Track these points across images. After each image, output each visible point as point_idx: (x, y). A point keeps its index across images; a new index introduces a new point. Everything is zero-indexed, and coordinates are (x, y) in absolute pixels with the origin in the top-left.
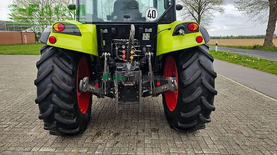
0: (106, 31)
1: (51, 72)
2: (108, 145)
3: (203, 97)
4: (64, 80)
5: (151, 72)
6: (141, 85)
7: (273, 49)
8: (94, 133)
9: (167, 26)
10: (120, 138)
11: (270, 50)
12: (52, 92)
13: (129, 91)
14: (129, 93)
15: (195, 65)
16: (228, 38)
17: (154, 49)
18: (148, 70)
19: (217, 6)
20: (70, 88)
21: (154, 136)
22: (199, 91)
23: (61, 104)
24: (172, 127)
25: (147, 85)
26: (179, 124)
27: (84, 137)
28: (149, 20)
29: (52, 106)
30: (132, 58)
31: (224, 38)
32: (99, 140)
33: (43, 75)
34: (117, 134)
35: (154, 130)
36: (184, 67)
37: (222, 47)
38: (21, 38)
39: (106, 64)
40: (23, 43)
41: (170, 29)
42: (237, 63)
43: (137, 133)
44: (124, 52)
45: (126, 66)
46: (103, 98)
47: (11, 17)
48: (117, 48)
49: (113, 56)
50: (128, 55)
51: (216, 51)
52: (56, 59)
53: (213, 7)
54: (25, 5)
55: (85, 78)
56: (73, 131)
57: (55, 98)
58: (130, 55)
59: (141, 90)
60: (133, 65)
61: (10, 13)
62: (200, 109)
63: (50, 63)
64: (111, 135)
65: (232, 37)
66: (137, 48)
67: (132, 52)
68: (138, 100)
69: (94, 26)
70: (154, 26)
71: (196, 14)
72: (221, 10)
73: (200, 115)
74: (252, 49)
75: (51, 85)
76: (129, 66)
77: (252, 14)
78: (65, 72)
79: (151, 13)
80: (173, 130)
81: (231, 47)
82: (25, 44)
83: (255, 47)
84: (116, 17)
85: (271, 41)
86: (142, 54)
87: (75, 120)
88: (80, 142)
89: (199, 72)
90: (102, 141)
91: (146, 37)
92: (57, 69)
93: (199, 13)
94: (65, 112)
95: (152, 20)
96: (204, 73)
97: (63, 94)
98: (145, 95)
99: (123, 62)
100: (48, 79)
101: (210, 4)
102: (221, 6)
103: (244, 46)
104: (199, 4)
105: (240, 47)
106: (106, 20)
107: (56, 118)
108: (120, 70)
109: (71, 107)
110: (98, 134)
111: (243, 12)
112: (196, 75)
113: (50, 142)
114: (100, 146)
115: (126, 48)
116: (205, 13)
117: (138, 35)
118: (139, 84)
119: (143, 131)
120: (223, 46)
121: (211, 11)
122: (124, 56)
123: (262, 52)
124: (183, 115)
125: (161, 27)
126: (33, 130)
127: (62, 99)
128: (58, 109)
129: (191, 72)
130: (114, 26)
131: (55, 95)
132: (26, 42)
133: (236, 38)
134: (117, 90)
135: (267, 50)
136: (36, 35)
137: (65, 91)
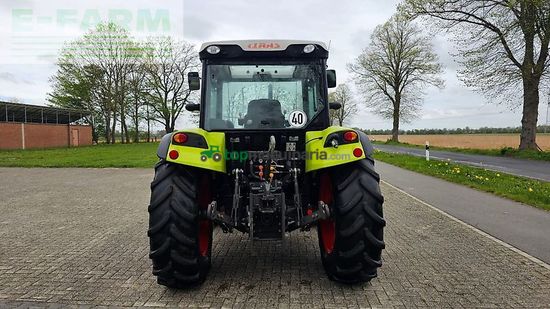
0: (237, 140)
1: (170, 195)
2: (238, 300)
3: (366, 229)
4: (184, 204)
5: (297, 195)
6: (284, 212)
7: (536, 155)
8: (217, 284)
9: (318, 134)
10: (255, 292)
11: (532, 157)
12: (170, 220)
13: (267, 221)
14: (268, 225)
15: (355, 186)
16: (459, 132)
17: (302, 164)
18: (294, 192)
19: (431, 75)
20: (192, 216)
21: (304, 290)
22: (360, 221)
23: (181, 237)
24: (331, 278)
25: (293, 214)
26: (338, 269)
27: (203, 291)
28: (294, 125)
29: (169, 239)
30: (272, 175)
31: (452, 132)
32: (225, 294)
33: (160, 198)
34: (251, 287)
35: (305, 283)
36: (340, 188)
37: (442, 152)
38: (67, 137)
39: (237, 184)
40: (69, 146)
41: (321, 138)
42: (459, 182)
43: (280, 286)
44: (261, 167)
45: (264, 187)
46: (231, 232)
47: (51, 98)
48: (252, 163)
49: (247, 172)
50: (267, 171)
51: (428, 159)
52: (176, 178)
53: (423, 77)
54: (79, 78)
55: (214, 203)
56: (191, 278)
57: (173, 228)
58: (270, 171)
59: (284, 221)
60: (273, 184)
61: (51, 91)
62: (363, 246)
63: (168, 183)
64: (242, 288)
65: (467, 131)
66: (279, 163)
67: (272, 168)
68: (280, 236)
69: (223, 134)
70: (301, 133)
71: (390, 90)
72: (439, 83)
73: (365, 254)
74: (497, 155)
75: (169, 212)
76: (268, 186)
77: (492, 92)
78: (187, 195)
79: (296, 117)
80: (333, 283)
81: (459, 151)
82: (73, 147)
83: (504, 153)
84: (250, 121)
85: (533, 140)
86: (286, 169)
87: (195, 261)
88: (198, 296)
89: (359, 195)
90: (229, 296)
91: (291, 147)
92: (177, 192)
93: (396, 89)
94: (184, 248)
95: (298, 126)
96: (367, 196)
97: (183, 224)
98: (291, 228)
99: (259, 180)
100: (166, 204)
101: (416, 72)
102: (437, 76)
103: (485, 148)
104: (396, 72)
105: (477, 152)
106: (237, 126)
107: (173, 256)
108: (256, 192)
109: (191, 241)
110: (223, 287)
111: (475, 88)
112: (356, 199)
113: (157, 296)
114: (227, 302)
115: (264, 162)
116: (409, 88)
117: (280, 146)
118: (281, 212)
119: (289, 283)
120: (445, 149)
121: (418, 84)
122: (261, 173)
123: (514, 161)
124: (341, 254)
125: (310, 135)
126: (128, 281)
127: (182, 229)
128: (176, 244)
129: (350, 195)
130: (248, 134)
131: (173, 225)
132: (75, 142)
133: (477, 132)
134: (250, 220)
135: (527, 158)
136: (93, 130)
137: (186, 220)
